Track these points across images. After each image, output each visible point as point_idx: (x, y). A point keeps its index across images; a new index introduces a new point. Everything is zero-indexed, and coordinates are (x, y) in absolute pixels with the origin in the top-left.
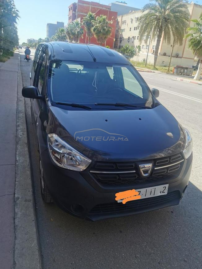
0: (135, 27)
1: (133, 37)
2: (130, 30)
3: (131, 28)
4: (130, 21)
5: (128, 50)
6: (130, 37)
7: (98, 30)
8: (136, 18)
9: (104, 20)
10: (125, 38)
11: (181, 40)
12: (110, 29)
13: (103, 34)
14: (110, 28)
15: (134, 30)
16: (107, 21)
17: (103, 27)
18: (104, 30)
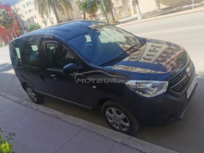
0: (29, 10)
1: (31, 17)
2: (27, 14)
3: (26, 12)
4: (23, 7)
5: (36, 27)
6: (29, 18)
7: (3, 22)
8: (26, 3)
9: (4, 12)
10: (25, 20)
11: (71, 7)
12: (13, 18)
13: (8, 23)
14: (12, 16)
15: (30, 12)
16: (6, 12)
17: (5, 18)
18: (8, 19)
